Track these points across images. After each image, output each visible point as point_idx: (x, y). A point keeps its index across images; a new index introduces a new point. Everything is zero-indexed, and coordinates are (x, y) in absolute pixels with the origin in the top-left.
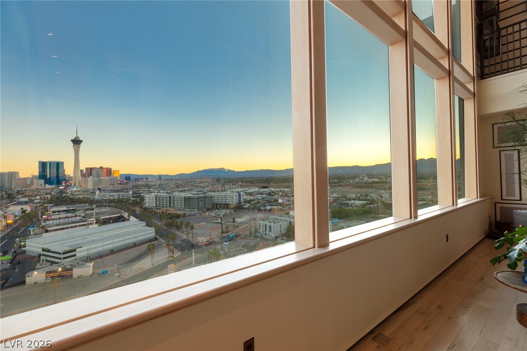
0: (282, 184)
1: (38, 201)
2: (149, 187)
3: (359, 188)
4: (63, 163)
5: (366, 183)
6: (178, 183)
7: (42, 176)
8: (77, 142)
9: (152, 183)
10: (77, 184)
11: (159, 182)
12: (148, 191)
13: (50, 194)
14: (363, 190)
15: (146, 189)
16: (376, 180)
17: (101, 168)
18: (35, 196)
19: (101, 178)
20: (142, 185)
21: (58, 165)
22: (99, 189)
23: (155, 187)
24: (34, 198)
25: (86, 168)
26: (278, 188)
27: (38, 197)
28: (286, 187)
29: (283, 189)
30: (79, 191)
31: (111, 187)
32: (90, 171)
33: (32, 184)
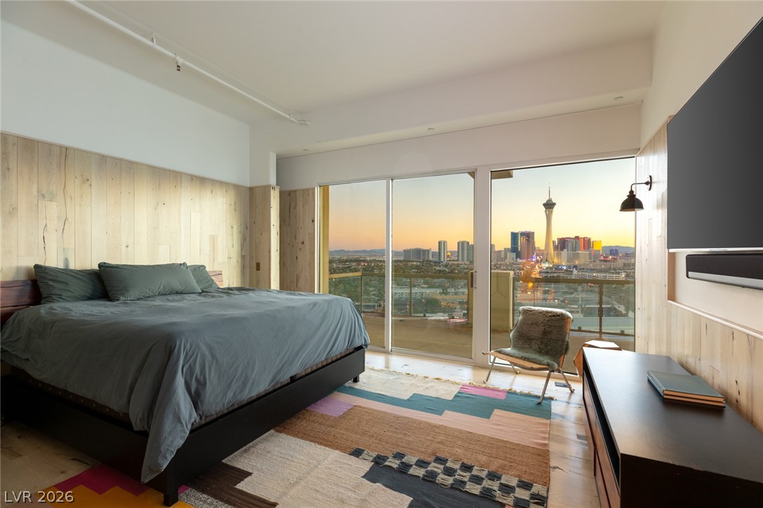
4: (533, 233)
7: (514, 249)
8: (549, 206)
10: (548, 259)
13: (523, 270)
17: (577, 238)
19: (577, 252)
21: (529, 236)
22: (575, 268)
25: (558, 239)
30: (551, 268)
31: (591, 265)
32: (563, 244)
33: (506, 258)
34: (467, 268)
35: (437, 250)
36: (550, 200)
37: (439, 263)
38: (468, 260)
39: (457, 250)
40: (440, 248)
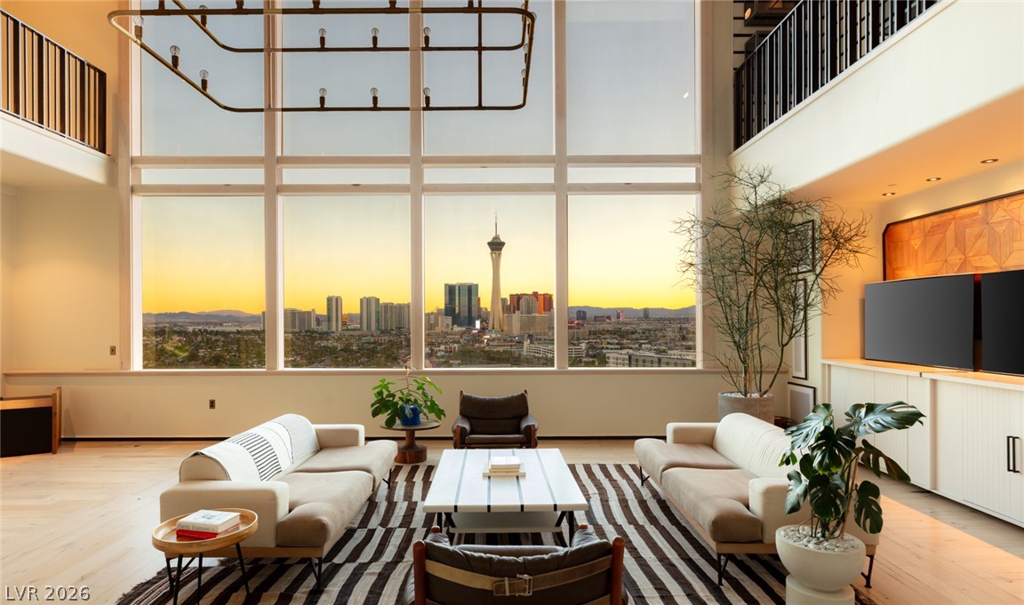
1: (443, 353)
2: (621, 336)
4: (477, 286)
6: (686, 328)
7: (449, 310)
8: (496, 246)
9: (628, 328)
10: (496, 326)
11: (645, 326)
12: (617, 344)
13: (458, 342)
15: (616, 341)
17: (535, 294)
18: (439, 344)
19: (533, 314)
20: (608, 331)
21: (471, 290)
22: (530, 337)
23: (634, 336)
24: (438, 349)
25: (511, 295)
27: (442, 347)
30: (499, 339)
31: (550, 334)
32: (517, 299)
33: (436, 324)
34: (375, 343)
35: (324, 312)
36: (497, 237)
37: (327, 333)
38: (378, 328)
39: (359, 312)
40: (329, 309)
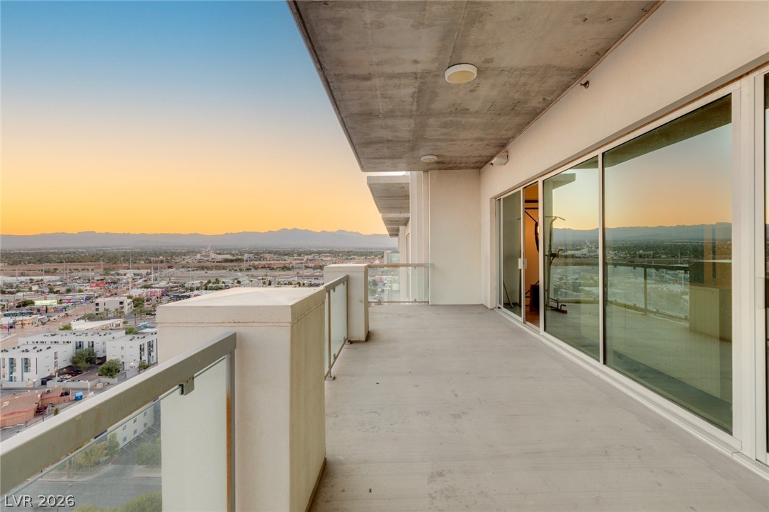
0: (31, 266)
3: (203, 269)
5: (214, 262)
14: (209, 272)
16: (228, 257)
26: (22, 275)
28: (47, 272)
29: (40, 278)
